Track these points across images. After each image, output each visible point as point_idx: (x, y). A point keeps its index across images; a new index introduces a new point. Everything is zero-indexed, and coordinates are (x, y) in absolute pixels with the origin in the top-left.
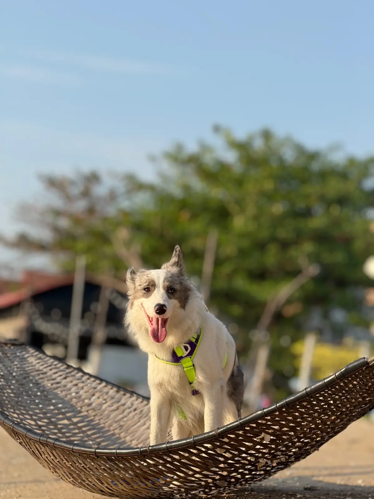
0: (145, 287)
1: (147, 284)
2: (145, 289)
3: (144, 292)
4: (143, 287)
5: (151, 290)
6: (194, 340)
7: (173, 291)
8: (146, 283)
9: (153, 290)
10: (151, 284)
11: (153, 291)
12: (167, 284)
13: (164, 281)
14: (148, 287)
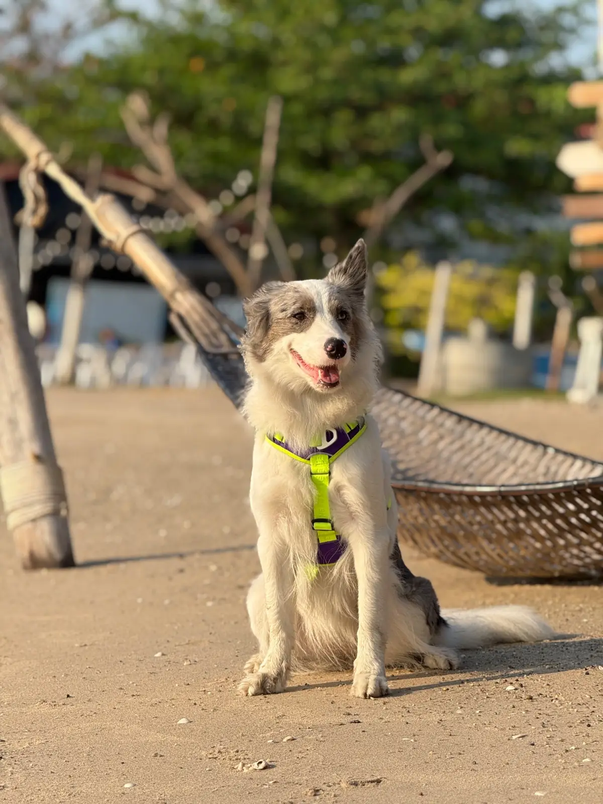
0: (296, 312)
1: (298, 305)
2: (294, 316)
3: (294, 320)
4: (289, 312)
5: (308, 317)
6: (347, 431)
7: (344, 317)
8: (294, 303)
9: (311, 316)
10: (307, 306)
11: (313, 318)
12: (335, 303)
13: (330, 300)
14: (303, 311)
